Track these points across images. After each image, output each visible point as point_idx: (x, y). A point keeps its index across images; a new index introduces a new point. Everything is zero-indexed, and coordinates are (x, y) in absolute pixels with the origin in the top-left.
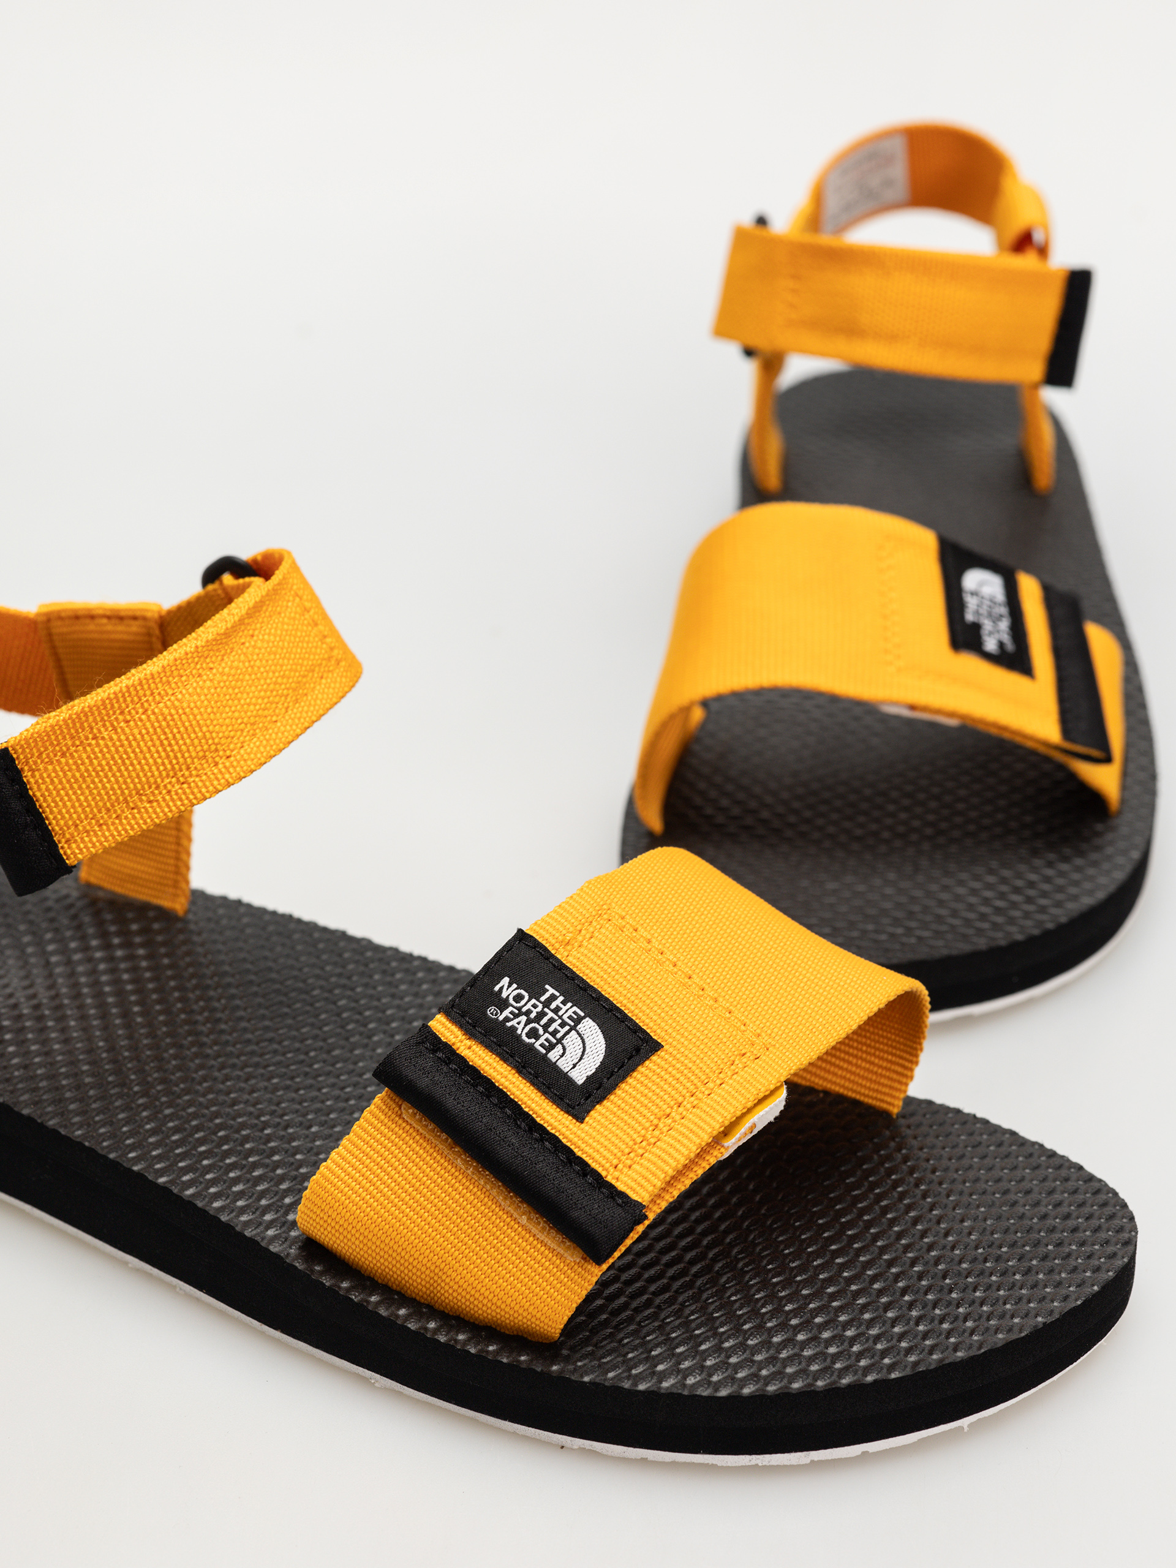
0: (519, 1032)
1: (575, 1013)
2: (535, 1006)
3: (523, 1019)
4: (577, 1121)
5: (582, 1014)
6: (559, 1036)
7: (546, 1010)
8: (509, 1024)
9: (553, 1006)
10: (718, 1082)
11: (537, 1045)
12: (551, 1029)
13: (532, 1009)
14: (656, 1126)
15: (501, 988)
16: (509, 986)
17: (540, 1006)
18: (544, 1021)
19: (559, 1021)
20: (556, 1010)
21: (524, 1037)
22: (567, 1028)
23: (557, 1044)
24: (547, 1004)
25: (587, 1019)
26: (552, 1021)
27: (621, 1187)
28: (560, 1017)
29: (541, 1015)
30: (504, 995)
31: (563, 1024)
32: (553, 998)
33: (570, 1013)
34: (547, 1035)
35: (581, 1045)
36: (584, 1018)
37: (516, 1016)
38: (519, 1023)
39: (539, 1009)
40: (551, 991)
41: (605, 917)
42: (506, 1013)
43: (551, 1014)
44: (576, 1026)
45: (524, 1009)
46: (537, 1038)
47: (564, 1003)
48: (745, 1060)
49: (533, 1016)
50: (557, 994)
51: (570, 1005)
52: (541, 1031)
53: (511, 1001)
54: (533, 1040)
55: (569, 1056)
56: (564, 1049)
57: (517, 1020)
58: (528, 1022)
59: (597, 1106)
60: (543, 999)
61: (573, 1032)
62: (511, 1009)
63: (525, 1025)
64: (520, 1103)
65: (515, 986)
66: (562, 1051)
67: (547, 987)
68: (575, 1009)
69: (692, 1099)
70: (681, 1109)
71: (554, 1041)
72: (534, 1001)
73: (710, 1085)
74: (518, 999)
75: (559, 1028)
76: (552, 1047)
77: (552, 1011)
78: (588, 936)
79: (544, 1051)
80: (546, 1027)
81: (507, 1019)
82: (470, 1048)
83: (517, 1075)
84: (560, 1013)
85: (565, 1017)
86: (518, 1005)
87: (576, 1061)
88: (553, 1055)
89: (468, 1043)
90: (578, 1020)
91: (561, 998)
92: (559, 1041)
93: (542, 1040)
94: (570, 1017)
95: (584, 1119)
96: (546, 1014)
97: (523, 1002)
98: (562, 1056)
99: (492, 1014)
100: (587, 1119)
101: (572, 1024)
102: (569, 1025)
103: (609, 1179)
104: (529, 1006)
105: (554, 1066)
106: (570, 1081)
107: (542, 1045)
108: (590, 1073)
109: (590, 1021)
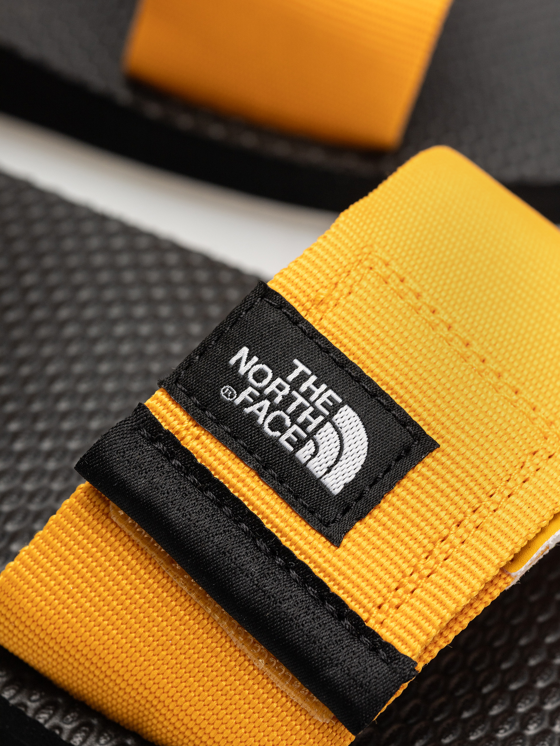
0: (260, 421)
1: (330, 398)
2: (280, 388)
3: (266, 403)
4: (332, 544)
5: (340, 400)
6: (310, 428)
7: (294, 393)
8: (248, 410)
9: (303, 388)
10: (507, 493)
11: (283, 440)
12: (300, 419)
13: (278, 391)
14: (431, 552)
15: (239, 362)
16: (249, 359)
17: (287, 388)
18: (292, 408)
19: (311, 409)
20: (307, 395)
21: (267, 429)
22: (321, 418)
23: (308, 439)
24: (295, 385)
25: (346, 407)
26: (301, 408)
27: (386, 635)
28: (312, 404)
29: (288, 400)
30: (242, 370)
31: (315, 414)
32: (303, 377)
33: (324, 398)
34: (295, 427)
35: (338, 443)
36: (342, 405)
37: (257, 400)
38: (260, 410)
39: (286, 391)
40: (301, 368)
41: (367, 263)
42: (244, 395)
43: (300, 400)
44: (331, 415)
45: (267, 391)
46: (283, 430)
47: (317, 384)
48: (537, 461)
49: (278, 400)
50: (309, 372)
51: (324, 387)
52: (288, 422)
53: (251, 379)
54: (277, 434)
55: (323, 456)
56: (317, 447)
57: (257, 406)
58: (272, 408)
59: (358, 524)
60: (290, 378)
61: (328, 425)
62: (250, 389)
63: (269, 413)
64: (260, 516)
65: (255, 359)
66: (313, 450)
67: (296, 362)
68: (330, 392)
69: (475, 516)
70: (461, 531)
71: (305, 435)
72: (279, 381)
73: (497, 497)
74: (260, 376)
75: (311, 419)
76: (300, 443)
77: (302, 395)
78: (346, 291)
79: (291, 449)
80: (294, 417)
81: (245, 404)
82: (198, 438)
83: (256, 478)
84: (312, 398)
85: (318, 404)
86: (260, 385)
87: (331, 463)
88: (303, 454)
89: (196, 431)
90: (334, 409)
91: (313, 378)
92: (311, 436)
93: (289, 434)
94: (324, 404)
95: (340, 542)
96: (294, 399)
97: (265, 382)
98: (314, 455)
99: (226, 395)
100: (345, 541)
101: (327, 413)
102: (323, 415)
103: (371, 624)
104: (273, 387)
105: (303, 468)
106: (324, 489)
107: (288, 440)
108: (348, 480)
109: (350, 410)
